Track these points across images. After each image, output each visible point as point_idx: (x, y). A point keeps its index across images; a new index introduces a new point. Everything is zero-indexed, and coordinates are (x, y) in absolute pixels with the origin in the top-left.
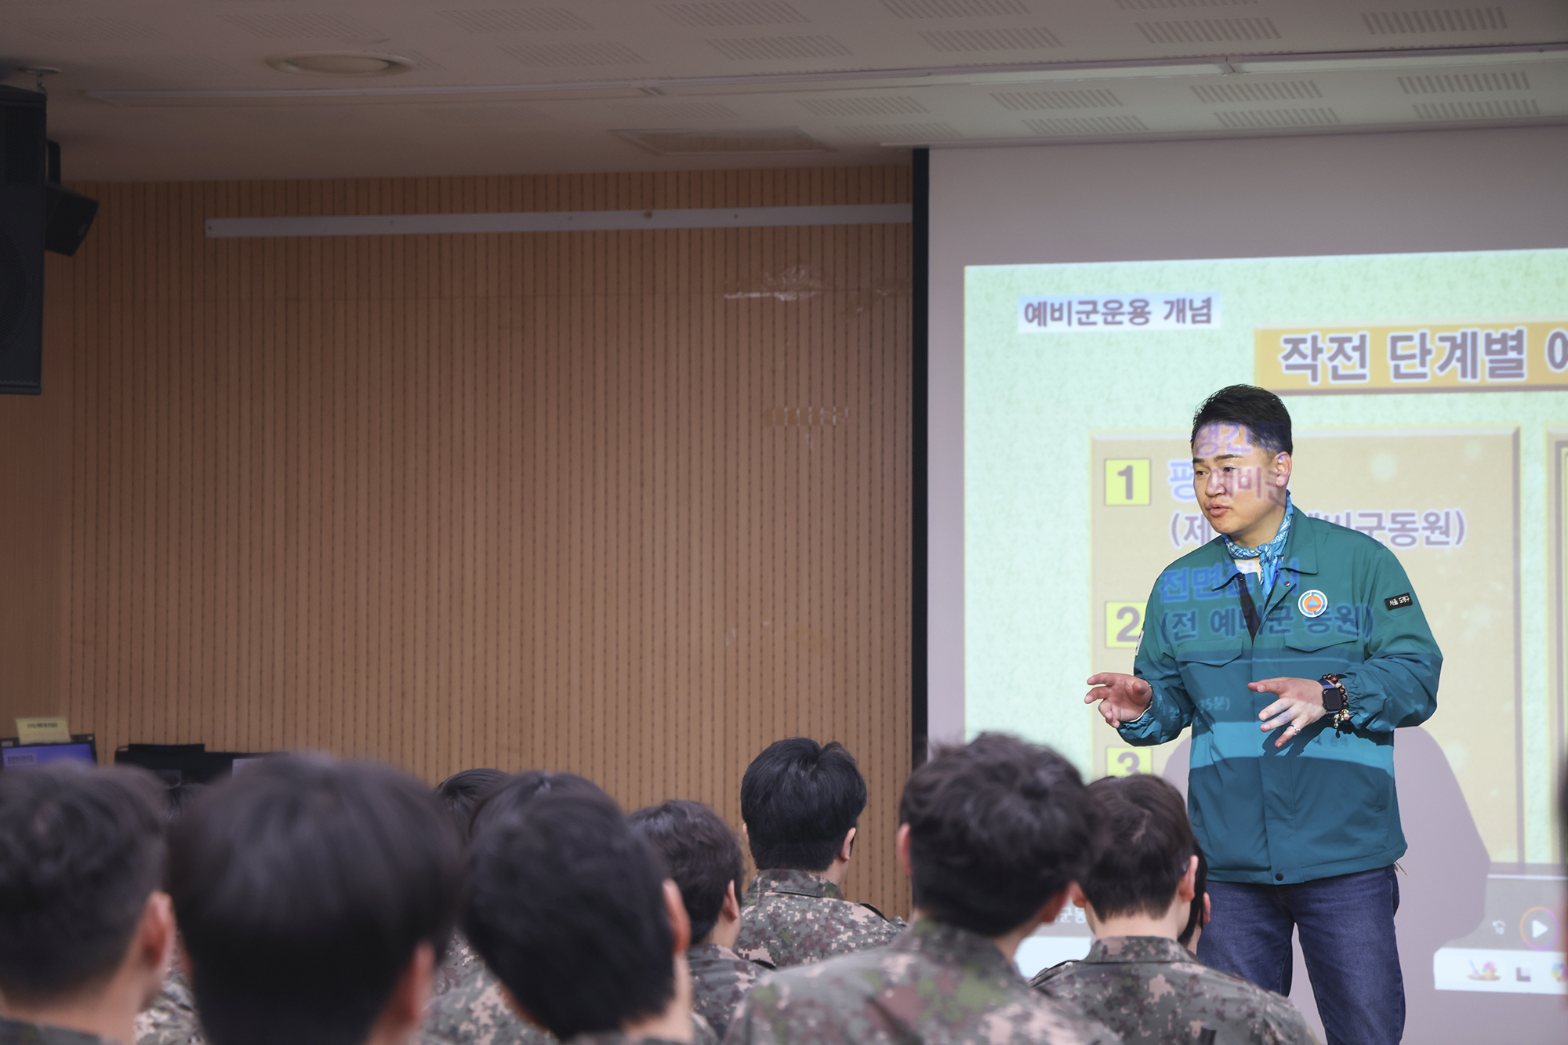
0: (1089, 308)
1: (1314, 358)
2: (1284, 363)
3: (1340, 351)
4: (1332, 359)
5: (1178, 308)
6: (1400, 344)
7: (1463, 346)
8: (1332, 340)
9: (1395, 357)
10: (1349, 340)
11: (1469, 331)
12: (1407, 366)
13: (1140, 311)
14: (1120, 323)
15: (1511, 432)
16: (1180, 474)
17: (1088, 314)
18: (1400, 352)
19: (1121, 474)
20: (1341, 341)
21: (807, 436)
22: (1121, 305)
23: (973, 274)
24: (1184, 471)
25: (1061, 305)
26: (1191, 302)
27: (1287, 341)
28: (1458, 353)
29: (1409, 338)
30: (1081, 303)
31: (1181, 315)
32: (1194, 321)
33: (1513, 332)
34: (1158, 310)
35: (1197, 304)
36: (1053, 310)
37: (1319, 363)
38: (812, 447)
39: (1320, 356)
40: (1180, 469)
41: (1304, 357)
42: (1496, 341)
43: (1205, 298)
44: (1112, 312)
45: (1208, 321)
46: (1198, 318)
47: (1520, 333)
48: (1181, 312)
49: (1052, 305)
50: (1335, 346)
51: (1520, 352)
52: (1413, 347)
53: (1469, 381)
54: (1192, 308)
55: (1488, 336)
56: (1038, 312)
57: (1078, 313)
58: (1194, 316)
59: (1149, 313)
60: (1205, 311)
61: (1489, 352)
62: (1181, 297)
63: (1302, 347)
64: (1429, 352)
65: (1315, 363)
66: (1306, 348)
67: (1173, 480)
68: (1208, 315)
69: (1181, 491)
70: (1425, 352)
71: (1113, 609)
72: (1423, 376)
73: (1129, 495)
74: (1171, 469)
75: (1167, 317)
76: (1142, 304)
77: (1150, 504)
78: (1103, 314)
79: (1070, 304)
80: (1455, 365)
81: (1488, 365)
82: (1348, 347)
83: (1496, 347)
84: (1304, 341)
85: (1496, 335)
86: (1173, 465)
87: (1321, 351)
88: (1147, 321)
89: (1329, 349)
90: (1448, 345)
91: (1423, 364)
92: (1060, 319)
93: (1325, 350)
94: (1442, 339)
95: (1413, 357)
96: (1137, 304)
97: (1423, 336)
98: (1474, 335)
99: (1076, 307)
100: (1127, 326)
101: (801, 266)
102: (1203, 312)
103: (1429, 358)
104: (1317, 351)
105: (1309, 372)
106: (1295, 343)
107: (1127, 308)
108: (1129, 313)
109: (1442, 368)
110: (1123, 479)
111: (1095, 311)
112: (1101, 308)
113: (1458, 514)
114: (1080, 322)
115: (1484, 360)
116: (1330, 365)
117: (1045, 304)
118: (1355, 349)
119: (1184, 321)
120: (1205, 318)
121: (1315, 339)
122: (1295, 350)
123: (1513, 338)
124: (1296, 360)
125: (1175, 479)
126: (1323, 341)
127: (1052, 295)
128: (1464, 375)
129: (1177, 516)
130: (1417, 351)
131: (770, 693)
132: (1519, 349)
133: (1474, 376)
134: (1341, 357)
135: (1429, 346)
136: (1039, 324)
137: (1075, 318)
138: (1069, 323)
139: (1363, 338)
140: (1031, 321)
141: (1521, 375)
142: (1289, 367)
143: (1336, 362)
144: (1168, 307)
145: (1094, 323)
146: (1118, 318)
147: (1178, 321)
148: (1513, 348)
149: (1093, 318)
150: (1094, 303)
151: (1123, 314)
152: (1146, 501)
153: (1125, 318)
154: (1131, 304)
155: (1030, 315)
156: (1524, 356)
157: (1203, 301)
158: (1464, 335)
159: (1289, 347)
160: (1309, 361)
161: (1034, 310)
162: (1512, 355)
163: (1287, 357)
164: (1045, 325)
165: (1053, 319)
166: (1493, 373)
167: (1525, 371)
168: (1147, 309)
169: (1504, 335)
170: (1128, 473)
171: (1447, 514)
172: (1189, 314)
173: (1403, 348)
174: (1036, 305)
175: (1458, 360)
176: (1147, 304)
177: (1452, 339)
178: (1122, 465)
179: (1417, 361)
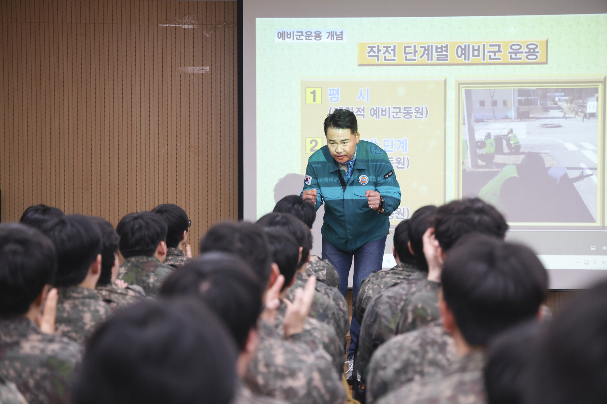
0: (300, 34)
1: (378, 53)
2: (368, 55)
3: (387, 51)
4: (384, 53)
5: (331, 35)
6: (407, 49)
7: (428, 50)
8: (384, 47)
9: (405, 53)
10: (390, 47)
11: (430, 45)
12: (409, 56)
13: (318, 36)
14: (311, 39)
15: (444, 79)
16: (332, 93)
17: (300, 36)
18: (407, 52)
19: (311, 93)
20: (387, 47)
21: (193, 77)
22: (311, 33)
23: (259, 21)
24: (333, 92)
25: (290, 33)
26: (336, 32)
27: (369, 47)
28: (426, 52)
29: (410, 47)
30: (297, 32)
31: (332, 37)
32: (337, 39)
33: (445, 45)
34: (324, 35)
35: (338, 33)
36: (288, 34)
37: (380, 55)
38: (194, 81)
39: (380, 52)
40: (332, 91)
41: (375, 52)
42: (439, 48)
43: (341, 31)
44: (308, 35)
45: (342, 39)
46: (338, 38)
47: (447, 45)
48: (332, 36)
49: (287, 33)
50: (385, 49)
51: (447, 52)
52: (411, 50)
53: (430, 62)
54: (336, 35)
55: (436, 46)
56: (282, 35)
57: (296, 35)
58: (337, 38)
59: (321, 36)
60: (341, 36)
61: (437, 52)
62: (332, 31)
63: (374, 49)
64: (417, 51)
65: (378, 55)
66: (375, 50)
67: (329, 95)
68: (342, 37)
69: (332, 99)
70: (415, 51)
71: (309, 140)
72: (415, 60)
73: (314, 100)
74: (329, 91)
75: (327, 38)
76: (319, 33)
77: (322, 103)
78: (305, 36)
79: (293, 32)
80: (426, 56)
81: (436, 56)
82: (389, 49)
83: (439, 50)
84: (375, 47)
85: (439, 46)
86: (330, 90)
87: (380, 51)
88: (321, 39)
89: (383, 50)
90: (423, 49)
91: (415, 56)
92: (290, 37)
93: (382, 50)
94: (421, 47)
95: (411, 53)
96: (317, 33)
97: (415, 46)
98: (432, 46)
99: (295, 34)
100: (314, 40)
102: (340, 36)
103: (416, 53)
104: (379, 51)
105: (376, 58)
106: (372, 48)
107: (313, 34)
108: (314, 36)
109: (421, 57)
110: (312, 94)
111: (302, 35)
112: (304, 34)
113: (426, 107)
114: (297, 39)
115: (435, 55)
116: (384, 55)
117: (285, 32)
118: (392, 50)
119: (333, 39)
120: (341, 38)
121: (378, 46)
122: (372, 50)
123: (445, 47)
124: (372, 54)
125: (330, 95)
126: (381, 48)
127: (288, 30)
128: (428, 60)
129: (331, 108)
130: (413, 51)
131: (180, 169)
132: (447, 51)
133: (432, 60)
134: (387, 53)
135: (417, 49)
136: (283, 39)
137: (295, 37)
138: (293, 39)
139: (395, 46)
140: (279, 38)
141: (447, 60)
142: (369, 56)
143: (385, 55)
144: (328, 34)
145: (302, 39)
146: (310, 38)
147: (331, 39)
148: (445, 51)
149: (302, 37)
150: (302, 32)
151: (312, 36)
152: (321, 103)
153: (313, 38)
154: (315, 33)
155: (279, 36)
156: (448, 54)
157: (340, 32)
158: (428, 46)
159: (370, 49)
160: (376, 54)
161: (281, 34)
162: (444, 53)
163: (369, 53)
164: (285, 40)
165: (288, 38)
166: (438, 60)
167: (448, 59)
168: (320, 35)
169: (442, 46)
170: (314, 93)
171: (422, 107)
172: (335, 37)
173: (408, 50)
174: (281, 33)
175: (426, 54)
176: (321, 33)
177: (424, 47)
178: (312, 90)
179: (413, 55)
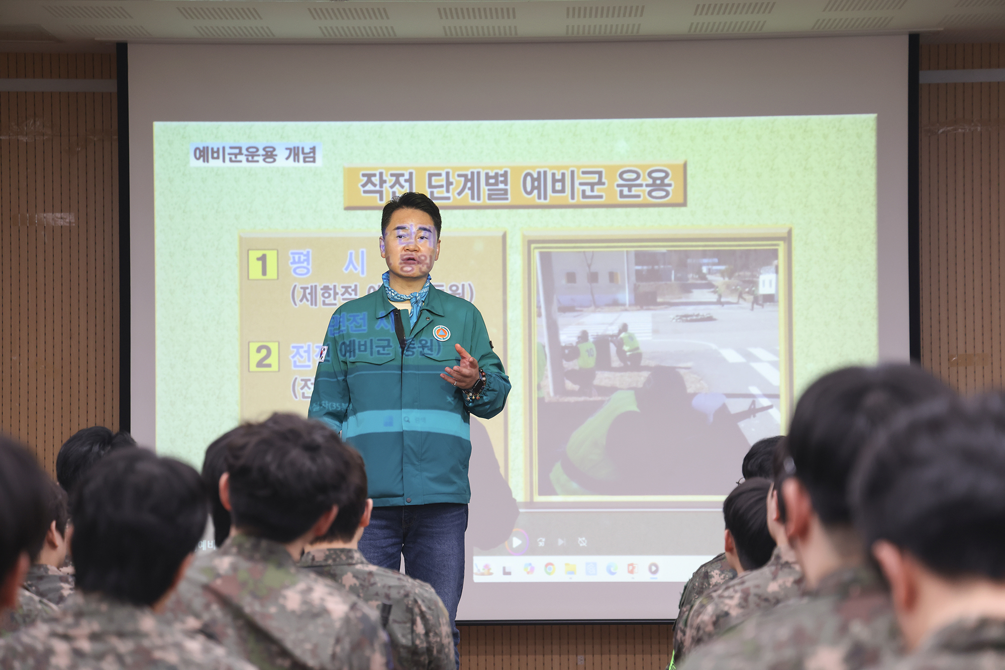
0: (237, 151)
1: (381, 186)
2: (362, 189)
3: (397, 182)
4: (392, 187)
5: (295, 152)
6: (433, 178)
7: (472, 180)
8: (392, 175)
9: (430, 186)
10: (403, 175)
11: (475, 171)
12: (438, 192)
13: (270, 154)
14: (257, 161)
15: (501, 234)
16: (297, 260)
17: (236, 155)
18: (434, 183)
19: (258, 259)
20: (398, 176)
21: (43, 233)
22: (258, 150)
23: (159, 127)
24: (299, 258)
25: (218, 149)
26: (303, 149)
27: (364, 175)
28: (469, 185)
29: (440, 175)
30: (231, 148)
31: (296, 157)
32: (305, 161)
33: (502, 172)
34: (281, 154)
35: (307, 150)
36: (213, 152)
37: (384, 189)
38: (46, 240)
39: (384, 185)
40: (297, 257)
41: (375, 185)
42: (492, 177)
43: (312, 147)
44: (252, 154)
45: (314, 161)
46: (307, 159)
47: (506, 172)
48: (296, 156)
49: (212, 149)
50: (394, 179)
51: (506, 184)
52: (442, 180)
53: (476, 202)
54: (303, 153)
55: (487, 174)
56: (203, 153)
57: (229, 154)
58: (304, 158)
59: (276, 155)
60: (312, 155)
61: (487, 184)
62: (296, 145)
63: (373, 179)
64: (452, 184)
65: (381, 189)
66: (376, 180)
67: (292, 263)
68: (314, 158)
69: (298, 271)
70: (449, 184)
71: (254, 346)
72: (448, 198)
73: (264, 272)
74: (291, 256)
75: (287, 158)
76: (271, 149)
77: (278, 278)
78: (246, 155)
79: (224, 148)
80: (467, 192)
81: (487, 192)
82: (402, 179)
83: (492, 181)
84: (374, 175)
85: (492, 174)
86: (292, 253)
87: (385, 182)
88: (275, 160)
89: (390, 181)
90: (463, 179)
91: (448, 191)
92: (218, 158)
93: (388, 181)
94: (459, 176)
95: (442, 186)
96: (268, 149)
97: (448, 174)
98: (479, 173)
99: (228, 151)
100: (262, 163)
101: (37, 119)
102: (310, 155)
103: (451, 187)
104: (382, 182)
105: (378, 195)
106: (369, 176)
107: (261, 152)
108: (263, 155)
109: (459, 194)
110: (260, 263)
111: (240, 153)
112: (244, 151)
113: (470, 285)
114: (231, 160)
115: (484, 189)
116: (391, 191)
117: (208, 148)
118: (406, 181)
119: (298, 161)
120: (312, 159)
121: (381, 174)
122: (369, 181)
123: (501, 175)
124: (370, 187)
125: (294, 262)
126: (387, 176)
127: (213, 143)
128: (473, 198)
129: (295, 286)
130: (444, 183)
131: (17, 405)
132: (505, 182)
133: (479, 199)
134: (397, 186)
135: (451, 180)
136: (204, 161)
137: (227, 157)
138: (224, 161)
139: (411, 174)
140: (198, 159)
141: (507, 199)
142: (365, 192)
143: (394, 189)
144: (288, 152)
145: (240, 161)
146: (256, 158)
147: (295, 161)
148: (502, 182)
149: (239, 158)
150: (240, 148)
151: (259, 155)
152: (276, 277)
153: (261, 159)
154: (264, 149)
155: (198, 155)
156: (508, 187)
157: (311, 149)
158: (472, 173)
159: (365, 179)
160: (378, 188)
161: (200, 151)
162: (501, 186)
163: (364, 186)
164: (208, 161)
165: (213, 158)
166: (490, 198)
167: (509, 196)
168: (274, 153)
169: (497, 174)
170: (263, 259)
171: (463, 285)
172: (301, 157)
173: (436, 181)
174: (202, 149)
175: (469, 189)
176: (274, 149)
177: (465, 176)
178: (259, 254)
179: (444, 189)
